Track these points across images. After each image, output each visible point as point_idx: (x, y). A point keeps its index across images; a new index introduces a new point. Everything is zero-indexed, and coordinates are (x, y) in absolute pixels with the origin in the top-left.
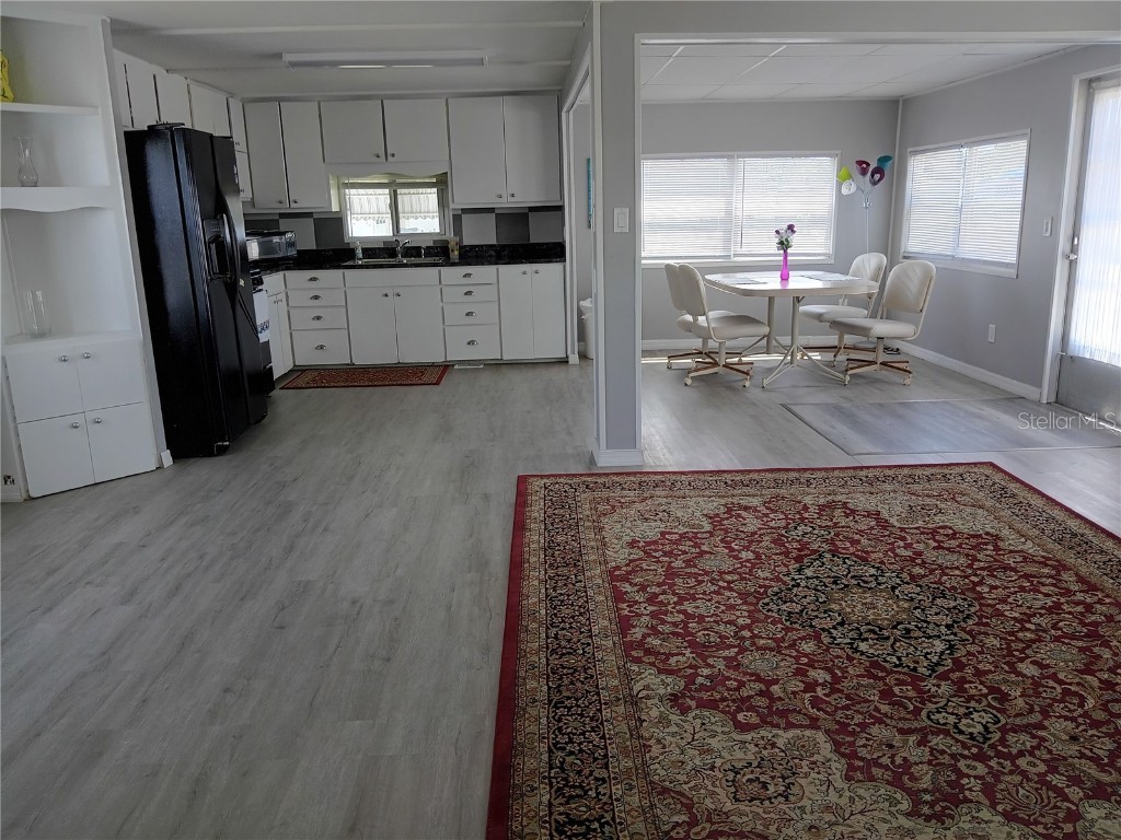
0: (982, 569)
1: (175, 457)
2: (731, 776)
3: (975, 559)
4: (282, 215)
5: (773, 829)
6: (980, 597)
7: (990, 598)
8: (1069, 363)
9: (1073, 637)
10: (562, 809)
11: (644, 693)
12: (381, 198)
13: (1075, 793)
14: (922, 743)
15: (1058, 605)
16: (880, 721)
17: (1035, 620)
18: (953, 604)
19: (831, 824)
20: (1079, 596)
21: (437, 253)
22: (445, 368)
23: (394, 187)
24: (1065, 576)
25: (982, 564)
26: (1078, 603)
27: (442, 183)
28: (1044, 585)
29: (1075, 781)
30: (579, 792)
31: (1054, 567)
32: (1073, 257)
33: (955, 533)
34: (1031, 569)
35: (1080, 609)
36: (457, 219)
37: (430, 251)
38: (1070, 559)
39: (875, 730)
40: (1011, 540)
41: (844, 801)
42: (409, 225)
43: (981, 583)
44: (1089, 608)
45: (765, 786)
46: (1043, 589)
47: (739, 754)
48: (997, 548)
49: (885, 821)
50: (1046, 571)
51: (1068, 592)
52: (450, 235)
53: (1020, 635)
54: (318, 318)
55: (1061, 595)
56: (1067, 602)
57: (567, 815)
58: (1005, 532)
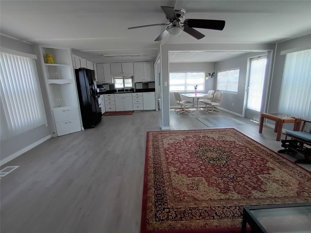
0: (232, 148)
1: (85, 129)
2: (187, 186)
3: (231, 146)
4: (103, 84)
5: (195, 195)
6: (232, 153)
7: (234, 152)
8: (247, 110)
9: (249, 160)
10: (156, 192)
11: (171, 171)
12: (121, 81)
13: (250, 188)
14: (222, 179)
15: (246, 154)
16: (214, 176)
17: (242, 157)
18: (227, 154)
19: (205, 194)
20: (250, 152)
21: (132, 90)
22: (133, 111)
23: (124, 79)
24: (247, 149)
25: (232, 147)
26: (250, 154)
27: (132, 78)
28: (243, 150)
29: (250, 186)
30: (160, 189)
31: (245, 147)
32: (248, 91)
33: (227, 141)
34: (241, 148)
35: (250, 155)
36: (135, 84)
37: (130, 90)
38: (248, 145)
39: (213, 177)
40: (237, 142)
41: (208, 190)
42: (126, 85)
43: (232, 150)
44: (252, 155)
45: (193, 187)
46: (243, 151)
47: (188, 182)
48: (235, 144)
49: (215, 193)
50: (244, 148)
51: (248, 152)
52: (134, 87)
53: (239, 159)
54: (110, 103)
55: (247, 152)
56: (248, 154)
57: (157, 193)
58: (236, 141)
